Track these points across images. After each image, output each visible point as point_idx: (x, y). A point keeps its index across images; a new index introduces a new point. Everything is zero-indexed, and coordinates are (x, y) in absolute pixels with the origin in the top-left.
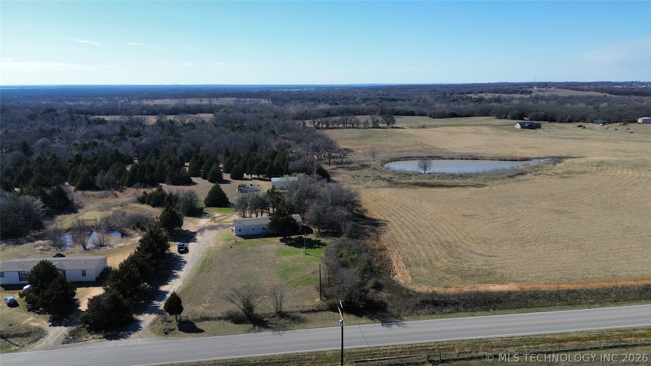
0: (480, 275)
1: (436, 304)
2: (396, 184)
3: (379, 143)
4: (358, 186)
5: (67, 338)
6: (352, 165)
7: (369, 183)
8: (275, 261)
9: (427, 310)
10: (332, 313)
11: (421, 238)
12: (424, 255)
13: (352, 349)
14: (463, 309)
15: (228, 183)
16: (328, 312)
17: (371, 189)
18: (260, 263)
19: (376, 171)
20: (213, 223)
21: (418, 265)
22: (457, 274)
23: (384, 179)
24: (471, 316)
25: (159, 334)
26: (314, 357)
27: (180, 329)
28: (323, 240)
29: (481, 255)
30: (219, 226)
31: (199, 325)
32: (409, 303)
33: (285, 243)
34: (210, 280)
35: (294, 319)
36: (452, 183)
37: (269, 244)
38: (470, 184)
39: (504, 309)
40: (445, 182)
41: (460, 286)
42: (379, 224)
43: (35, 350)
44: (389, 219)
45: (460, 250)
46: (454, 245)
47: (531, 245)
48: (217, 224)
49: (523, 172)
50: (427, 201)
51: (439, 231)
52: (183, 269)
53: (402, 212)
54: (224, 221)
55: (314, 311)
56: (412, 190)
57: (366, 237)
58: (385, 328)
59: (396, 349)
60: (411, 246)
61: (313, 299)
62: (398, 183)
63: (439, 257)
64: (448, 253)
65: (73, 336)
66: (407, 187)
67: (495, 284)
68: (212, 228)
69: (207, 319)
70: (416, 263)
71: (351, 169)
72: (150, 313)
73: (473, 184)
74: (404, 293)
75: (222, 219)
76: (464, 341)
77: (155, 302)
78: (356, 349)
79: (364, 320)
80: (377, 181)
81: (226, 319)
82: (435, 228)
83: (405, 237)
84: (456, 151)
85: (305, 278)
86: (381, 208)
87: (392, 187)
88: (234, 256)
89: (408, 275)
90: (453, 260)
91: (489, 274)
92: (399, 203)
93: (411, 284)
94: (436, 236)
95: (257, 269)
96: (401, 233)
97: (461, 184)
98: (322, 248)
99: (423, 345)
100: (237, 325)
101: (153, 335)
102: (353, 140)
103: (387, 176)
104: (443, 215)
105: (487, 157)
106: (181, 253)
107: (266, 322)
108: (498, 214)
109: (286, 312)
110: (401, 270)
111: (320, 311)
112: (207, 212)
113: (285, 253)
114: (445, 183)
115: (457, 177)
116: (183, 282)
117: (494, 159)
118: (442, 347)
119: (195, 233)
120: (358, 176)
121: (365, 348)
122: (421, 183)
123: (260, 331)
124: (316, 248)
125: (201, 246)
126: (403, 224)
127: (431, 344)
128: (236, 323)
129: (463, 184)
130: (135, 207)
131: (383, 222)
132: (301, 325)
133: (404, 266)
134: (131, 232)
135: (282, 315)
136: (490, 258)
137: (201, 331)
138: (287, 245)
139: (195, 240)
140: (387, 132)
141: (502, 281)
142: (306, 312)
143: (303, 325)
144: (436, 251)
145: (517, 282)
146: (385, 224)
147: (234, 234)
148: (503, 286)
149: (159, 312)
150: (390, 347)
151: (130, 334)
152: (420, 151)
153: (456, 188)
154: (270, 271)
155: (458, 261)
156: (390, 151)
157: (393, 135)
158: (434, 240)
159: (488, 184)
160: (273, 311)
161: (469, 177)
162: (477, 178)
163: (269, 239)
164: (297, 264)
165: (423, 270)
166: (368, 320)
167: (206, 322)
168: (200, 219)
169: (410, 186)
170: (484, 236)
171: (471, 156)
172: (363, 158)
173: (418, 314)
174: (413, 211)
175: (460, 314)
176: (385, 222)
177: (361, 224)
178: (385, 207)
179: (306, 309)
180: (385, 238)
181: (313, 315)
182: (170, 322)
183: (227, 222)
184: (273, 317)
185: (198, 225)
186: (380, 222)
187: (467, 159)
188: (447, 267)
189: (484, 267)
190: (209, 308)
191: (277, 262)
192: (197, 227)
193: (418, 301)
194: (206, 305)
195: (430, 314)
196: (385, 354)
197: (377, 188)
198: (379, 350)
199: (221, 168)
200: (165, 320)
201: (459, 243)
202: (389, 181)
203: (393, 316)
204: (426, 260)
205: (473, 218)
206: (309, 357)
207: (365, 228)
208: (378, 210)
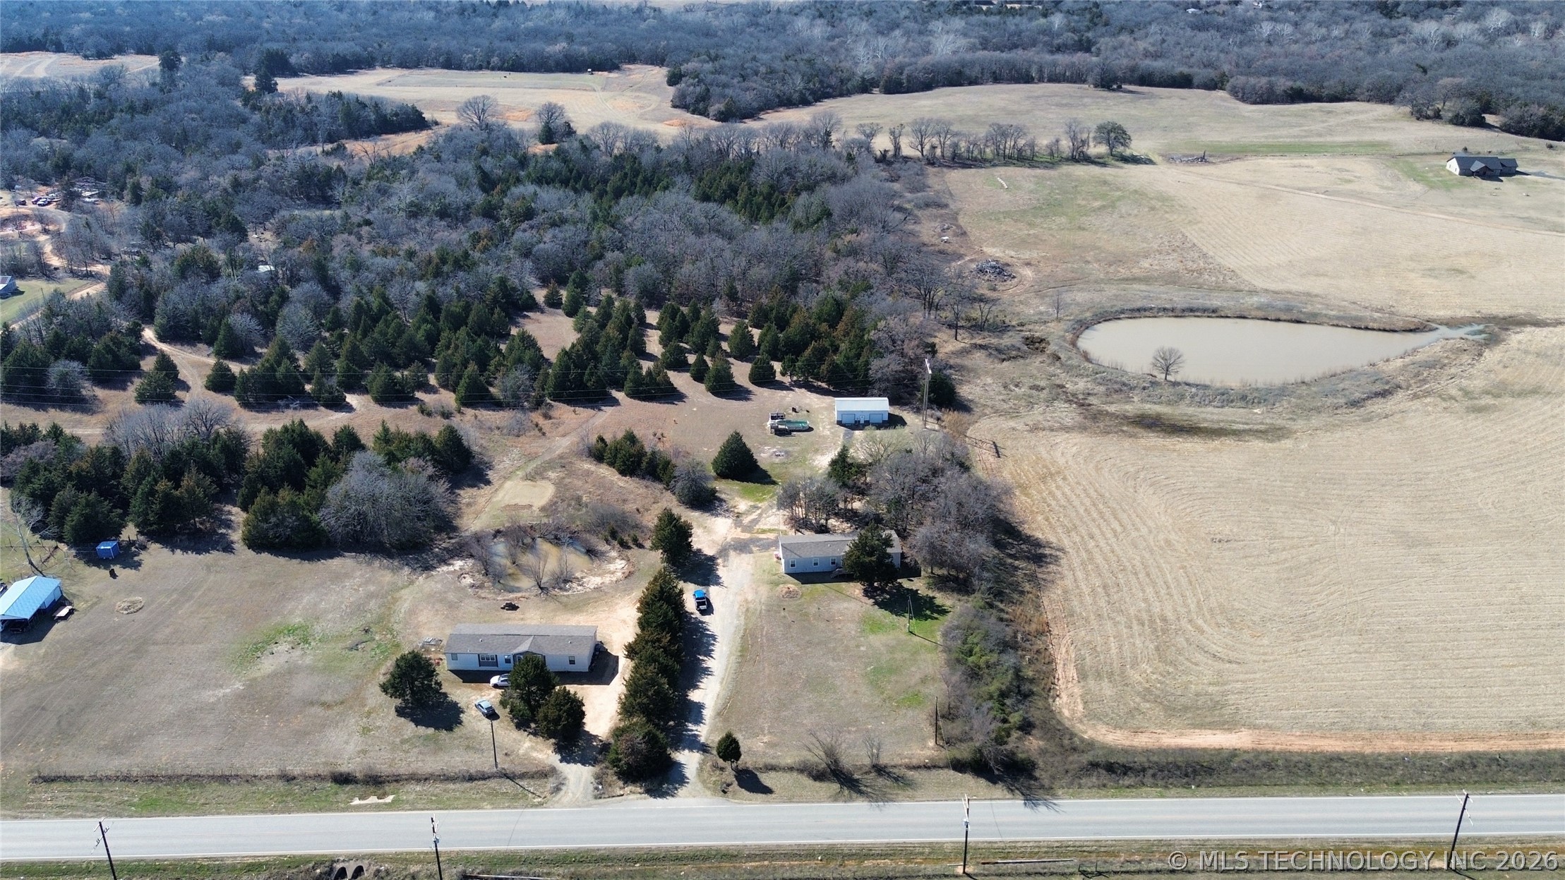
0: (1198, 709)
1: (1110, 768)
2: (1097, 416)
3: (1081, 238)
4: (1012, 424)
5: (597, 789)
6: (1006, 340)
7: (1037, 415)
8: (858, 646)
9: (1094, 779)
10: (952, 772)
11: (1117, 605)
12: (1114, 651)
13: (978, 842)
14: (1151, 780)
15: (747, 399)
16: (946, 770)
17: (1041, 434)
18: (835, 648)
19: (1058, 363)
20: (740, 534)
21: (1099, 676)
22: (1161, 703)
23: (1071, 399)
24: (1159, 797)
25: (715, 791)
26: (927, 850)
27: (741, 785)
28: (941, 599)
29: (1215, 656)
30: (753, 541)
31: (766, 779)
32: (1071, 763)
33: (872, 601)
34: (761, 684)
35: (897, 779)
36: (1219, 422)
37: (845, 601)
38: (1256, 427)
39: (1214, 786)
40: (1203, 416)
41: (1159, 731)
42: (1045, 556)
43: (565, 807)
44: (1066, 543)
45: (1181, 640)
46: (1173, 627)
47: (1314, 637)
48: (746, 536)
49: (1387, 387)
50: (1151, 486)
51: (1154, 584)
52: (714, 654)
53: (1094, 520)
54: (757, 527)
55: (927, 767)
56: (1127, 443)
57: (1016, 596)
58: (1028, 810)
59: (1039, 847)
60: (1094, 624)
61: (924, 739)
62: (1100, 412)
63: (1139, 659)
64: (1157, 648)
65: (601, 784)
66: (1116, 433)
67: (1217, 732)
68: (742, 547)
69: (772, 768)
70: (1097, 671)
71: (1003, 354)
72: (691, 749)
73: (1262, 427)
74: (1066, 742)
75: (754, 520)
76: (1136, 841)
77: (691, 726)
78: (983, 842)
79: (999, 790)
80: (1056, 403)
81: (801, 771)
82: (1148, 575)
83: (1088, 600)
84: (1260, 283)
85: (911, 690)
86: (1053, 503)
87: (1085, 429)
88: (790, 627)
89: (1079, 700)
90: (1162, 667)
91: (1216, 705)
92: (1092, 492)
93: (1081, 722)
94: (1145, 600)
95: (831, 663)
96: (1083, 585)
97: (1235, 427)
98: (936, 619)
99: (1078, 844)
100: (818, 784)
101: (708, 793)
102: (1016, 221)
103: (1081, 385)
104: (1173, 537)
105: (1326, 315)
106: (703, 613)
107: (857, 780)
108: (1283, 537)
109: (885, 767)
110: (1070, 685)
111: (935, 767)
112: (723, 496)
113: (876, 627)
114: (1205, 420)
115: (1232, 401)
116: (721, 683)
117: (1340, 323)
118: (1103, 849)
119: (712, 559)
120: (1017, 386)
121: (996, 842)
122: (1149, 416)
123: (851, 799)
124: (926, 618)
125: (731, 598)
126: (1091, 559)
127: (1088, 844)
128: (815, 780)
129: (1241, 427)
130: (588, 473)
131: (1053, 552)
132: (907, 793)
133: (1075, 677)
134: (602, 547)
135: (880, 770)
136: (1228, 665)
137: (767, 790)
138: (876, 607)
139: (716, 581)
140: (1105, 183)
141: (1229, 725)
142: (916, 768)
143: (910, 792)
144: (1138, 642)
145: (1255, 727)
146: (1057, 559)
147: (782, 569)
148: (1230, 736)
149: (704, 749)
150: (1031, 844)
151: (676, 789)
152: (1172, 279)
153: (1222, 439)
154: (852, 670)
155: (1171, 670)
156: (1102, 276)
157: (1119, 199)
158: (1139, 611)
159: (1295, 427)
160: (867, 761)
161: (1259, 403)
162: (1277, 405)
163: (843, 585)
164: (896, 656)
165: (1107, 689)
166: (1005, 792)
167: (772, 774)
168: (713, 519)
169: (1125, 428)
170: (1237, 605)
171: (1289, 309)
172: (1033, 308)
173: (1080, 786)
174: (1116, 518)
175: (1145, 789)
176: (1058, 553)
177: (1011, 556)
178: (1063, 502)
179: (915, 762)
180: (1051, 600)
181: (924, 773)
182: (722, 769)
183: (764, 531)
184: (866, 773)
185: (715, 537)
186: (1047, 551)
187: (1278, 320)
188: (1147, 686)
189: (1211, 689)
190: (771, 745)
191: (862, 648)
192: (713, 542)
193: (1085, 759)
194: (765, 740)
195: (1099, 787)
196: (1023, 855)
197: (1052, 430)
198: (1015, 847)
199: (724, 338)
200: (715, 767)
201: (1184, 623)
202: (1083, 405)
203: (1042, 787)
204: (1115, 665)
205: (1229, 549)
206: (921, 850)
207: (1016, 568)
208: (1047, 509)
